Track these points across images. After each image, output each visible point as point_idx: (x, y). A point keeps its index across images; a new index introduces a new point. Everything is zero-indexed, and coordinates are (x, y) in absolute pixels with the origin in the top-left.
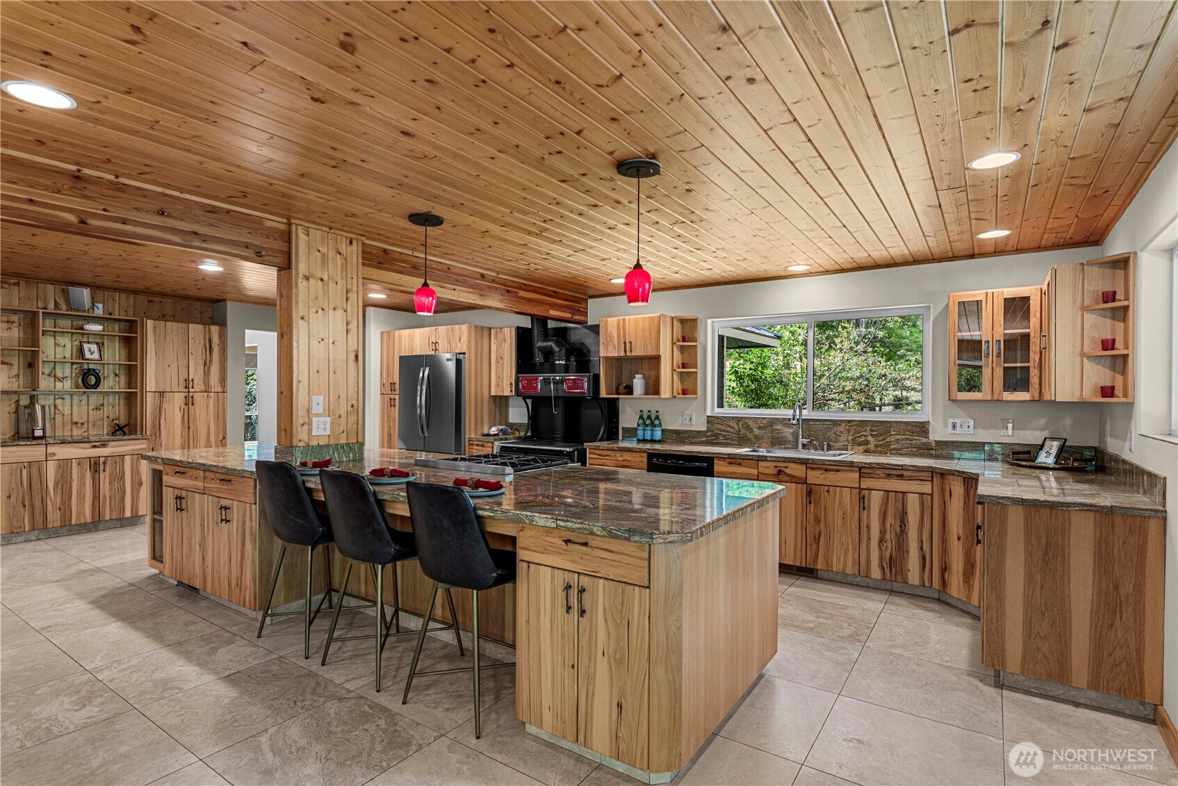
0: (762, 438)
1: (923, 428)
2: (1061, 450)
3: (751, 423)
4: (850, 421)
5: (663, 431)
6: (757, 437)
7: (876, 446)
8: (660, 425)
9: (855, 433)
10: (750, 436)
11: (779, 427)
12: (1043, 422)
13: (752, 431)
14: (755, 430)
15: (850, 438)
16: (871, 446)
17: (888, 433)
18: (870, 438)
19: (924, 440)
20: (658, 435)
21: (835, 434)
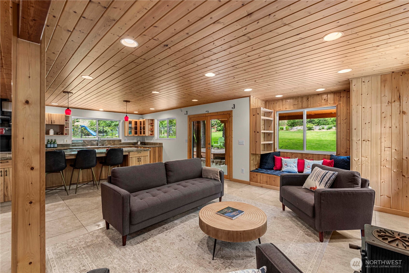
0: (88, 144)
1: (120, 141)
2: (141, 143)
3: (85, 141)
4: (108, 140)
5: (57, 145)
6: (87, 144)
7: (113, 144)
8: (56, 143)
9: (109, 142)
10: (85, 144)
11: (93, 142)
12: (136, 139)
13: (85, 143)
14: (86, 143)
15: (108, 143)
16: (112, 144)
17: (115, 142)
18: (112, 143)
19: (121, 143)
20: (56, 146)
21: (105, 142)
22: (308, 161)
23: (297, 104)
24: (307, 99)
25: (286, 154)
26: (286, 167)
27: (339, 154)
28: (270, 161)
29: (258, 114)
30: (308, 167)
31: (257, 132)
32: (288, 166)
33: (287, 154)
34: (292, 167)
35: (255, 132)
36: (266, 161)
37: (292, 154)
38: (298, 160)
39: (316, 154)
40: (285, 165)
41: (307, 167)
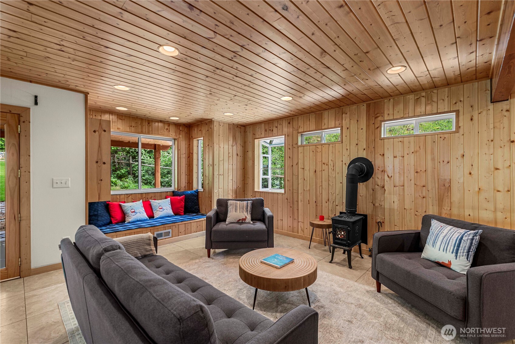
22: (158, 202)
23: (135, 126)
24: (149, 123)
25: (118, 197)
26: (134, 215)
27: (179, 190)
28: (102, 211)
29: (105, 131)
30: (160, 209)
31: (102, 163)
32: (136, 212)
33: (120, 197)
34: (141, 213)
35: (97, 162)
36: (96, 213)
37: (128, 196)
38: (143, 202)
39: (158, 192)
40: (132, 212)
41: (158, 209)
